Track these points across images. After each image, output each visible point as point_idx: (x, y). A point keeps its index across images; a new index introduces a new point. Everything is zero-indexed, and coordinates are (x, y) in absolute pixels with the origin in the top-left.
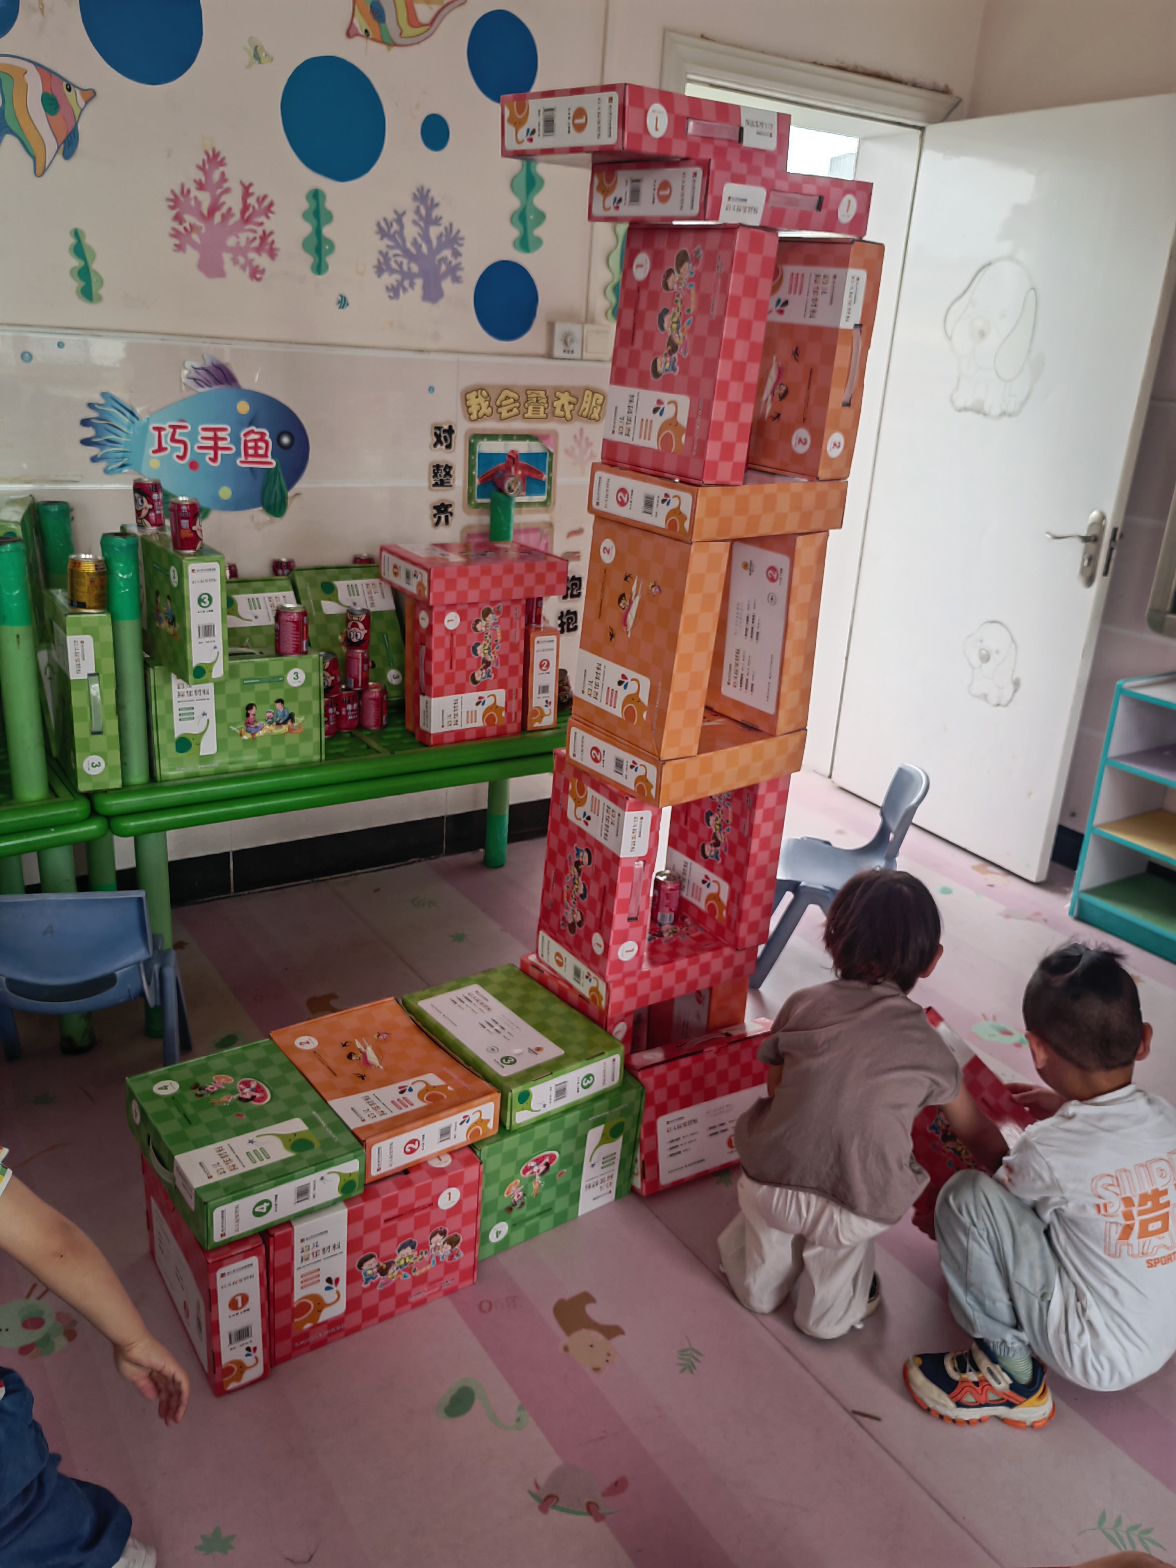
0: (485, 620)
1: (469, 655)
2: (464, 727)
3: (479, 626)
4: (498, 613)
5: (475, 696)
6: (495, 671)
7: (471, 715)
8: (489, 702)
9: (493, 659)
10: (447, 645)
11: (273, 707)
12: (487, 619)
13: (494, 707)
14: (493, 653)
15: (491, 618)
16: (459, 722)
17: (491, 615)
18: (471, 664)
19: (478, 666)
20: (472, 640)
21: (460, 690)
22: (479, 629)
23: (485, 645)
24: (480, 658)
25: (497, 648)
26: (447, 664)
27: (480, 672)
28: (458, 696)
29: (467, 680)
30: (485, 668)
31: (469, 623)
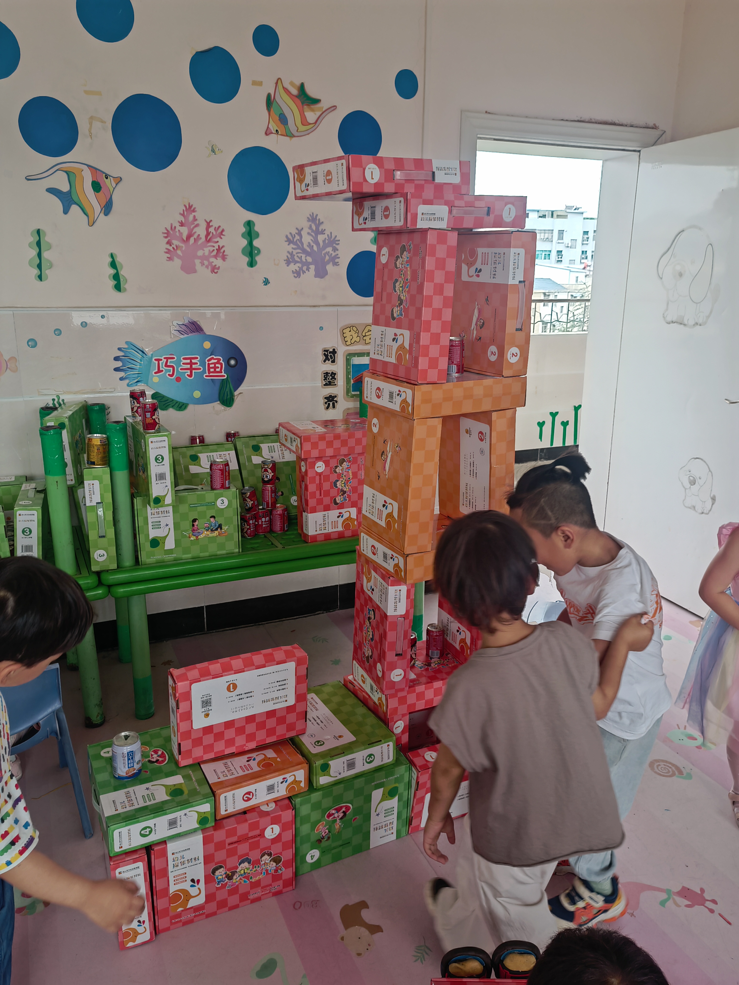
0: (341, 466)
1: (332, 488)
2: (330, 531)
3: (337, 470)
4: (349, 462)
5: (336, 512)
6: (349, 496)
7: (335, 524)
8: (346, 516)
9: (348, 490)
10: (317, 481)
11: (208, 520)
12: (343, 465)
13: (349, 518)
14: (347, 486)
15: (345, 465)
16: (327, 528)
17: (345, 463)
18: (333, 492)
19: (338, 495)
20: (333, 478)
21: (327, 508)
22: (338, 472)
23: (342, 481)
24: (339, 488)
25: (350, 483)
26: (318, 493)
27: (339, 498)
28: (326, 513)
29: (331, 503)
30: (343, 495)
31: (331, 468)
